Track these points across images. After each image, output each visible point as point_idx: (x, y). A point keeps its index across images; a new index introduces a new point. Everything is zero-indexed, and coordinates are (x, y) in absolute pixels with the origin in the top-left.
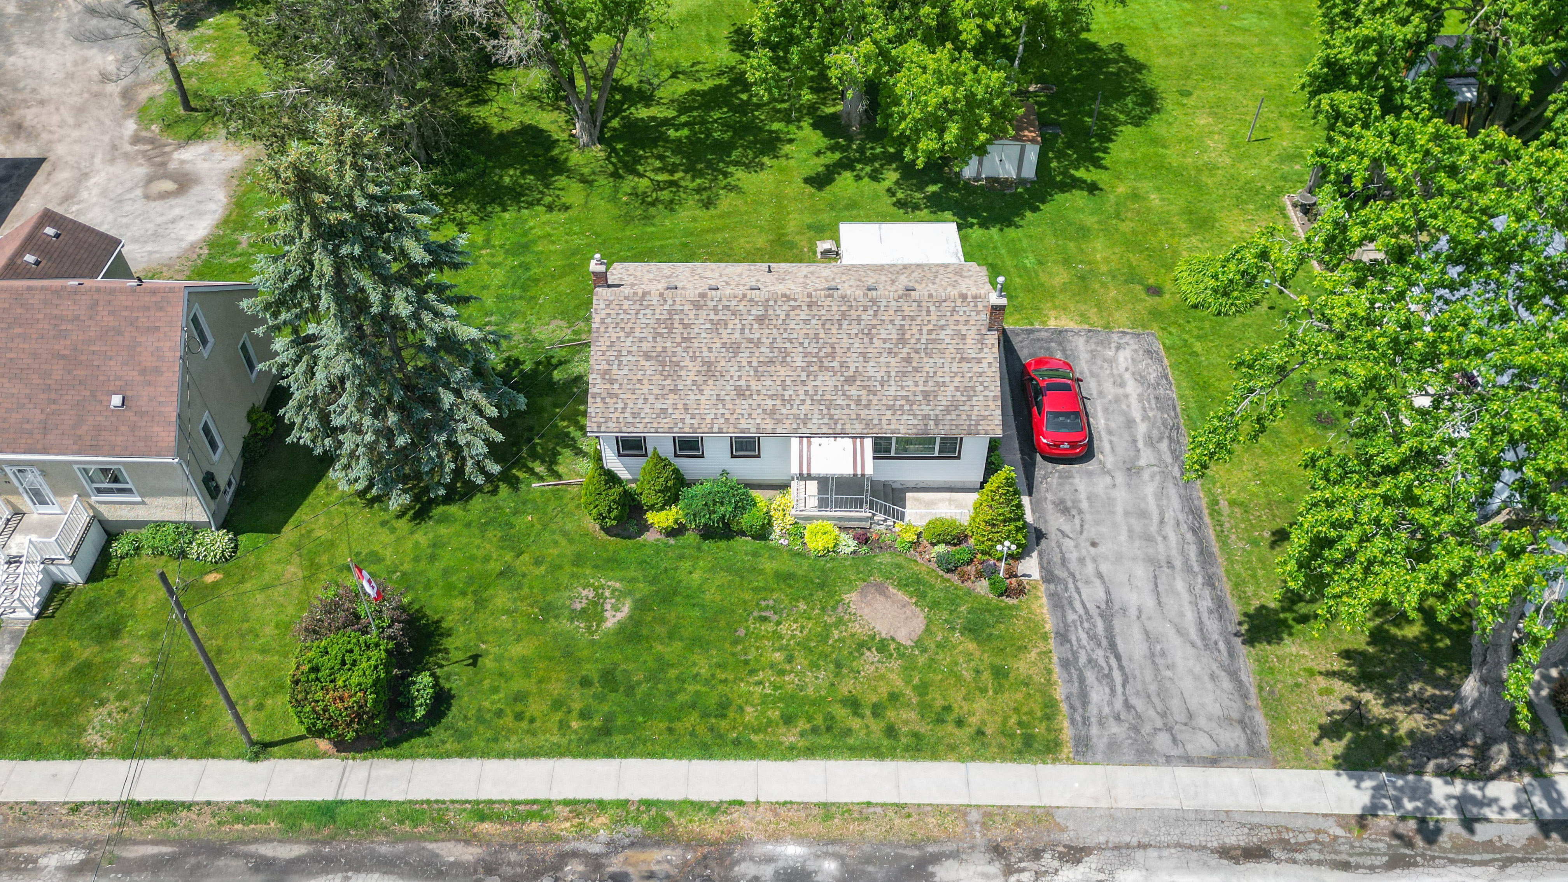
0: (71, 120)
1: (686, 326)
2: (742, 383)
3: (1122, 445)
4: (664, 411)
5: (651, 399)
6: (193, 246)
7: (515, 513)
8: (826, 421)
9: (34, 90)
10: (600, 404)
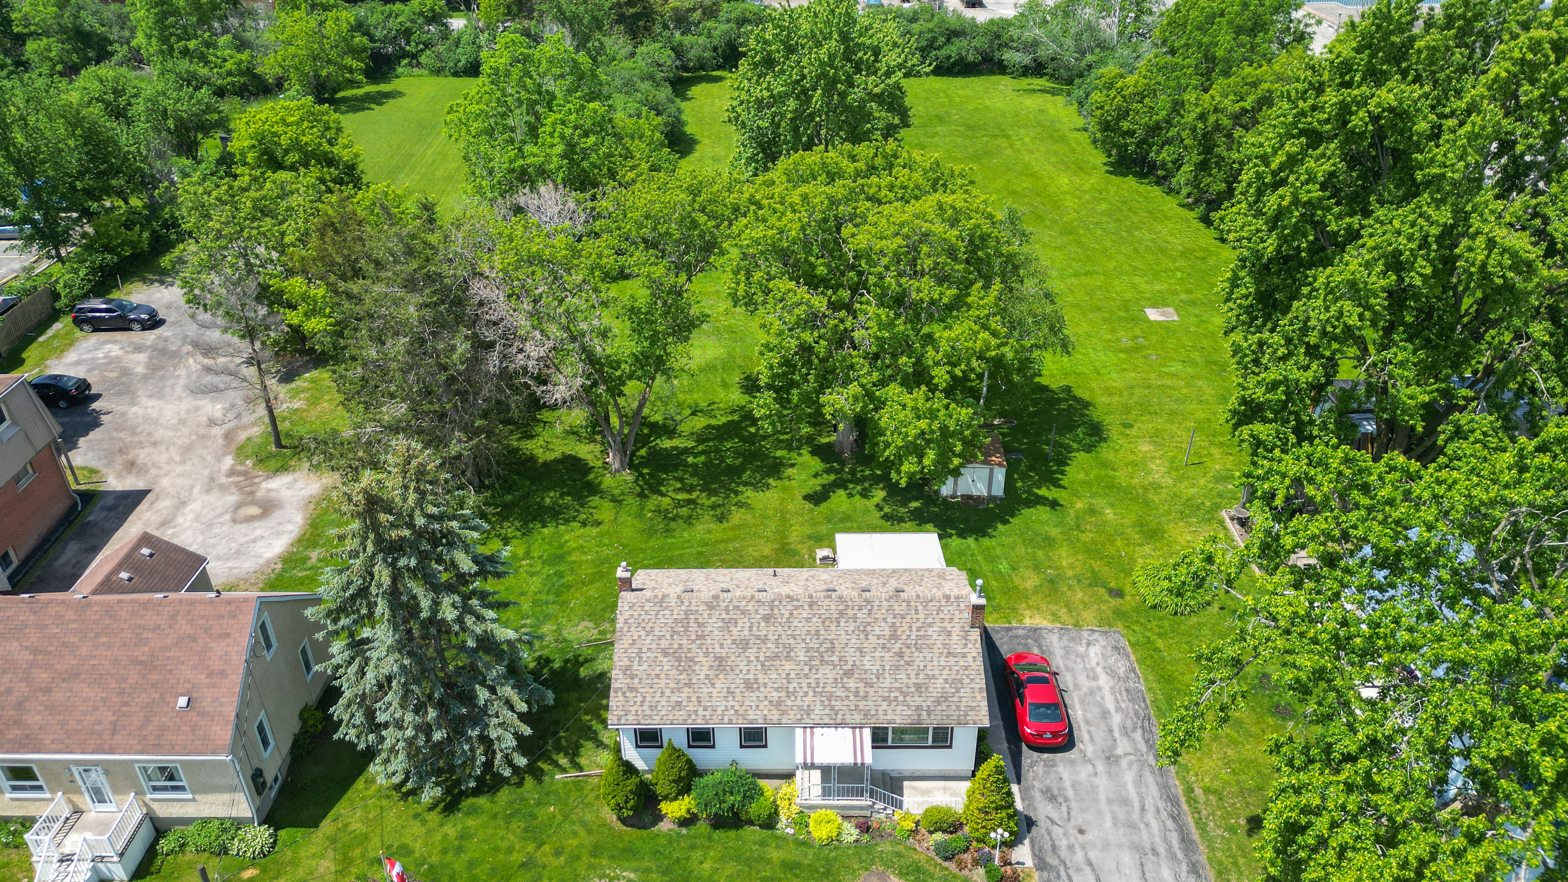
0: (177, 458)
1: (700, 625)
2: (751, 676)
3: (1100, 735)
4: (679, 704)
5: (668, 692)
6: (268, 562)
7: (539, 804)
8: (827, 711)
9: (150, 434)
10: (621, 698)
